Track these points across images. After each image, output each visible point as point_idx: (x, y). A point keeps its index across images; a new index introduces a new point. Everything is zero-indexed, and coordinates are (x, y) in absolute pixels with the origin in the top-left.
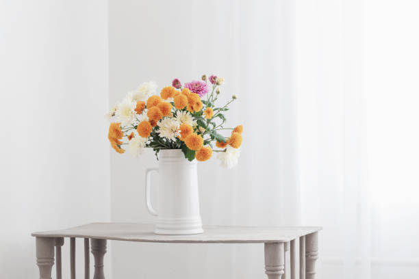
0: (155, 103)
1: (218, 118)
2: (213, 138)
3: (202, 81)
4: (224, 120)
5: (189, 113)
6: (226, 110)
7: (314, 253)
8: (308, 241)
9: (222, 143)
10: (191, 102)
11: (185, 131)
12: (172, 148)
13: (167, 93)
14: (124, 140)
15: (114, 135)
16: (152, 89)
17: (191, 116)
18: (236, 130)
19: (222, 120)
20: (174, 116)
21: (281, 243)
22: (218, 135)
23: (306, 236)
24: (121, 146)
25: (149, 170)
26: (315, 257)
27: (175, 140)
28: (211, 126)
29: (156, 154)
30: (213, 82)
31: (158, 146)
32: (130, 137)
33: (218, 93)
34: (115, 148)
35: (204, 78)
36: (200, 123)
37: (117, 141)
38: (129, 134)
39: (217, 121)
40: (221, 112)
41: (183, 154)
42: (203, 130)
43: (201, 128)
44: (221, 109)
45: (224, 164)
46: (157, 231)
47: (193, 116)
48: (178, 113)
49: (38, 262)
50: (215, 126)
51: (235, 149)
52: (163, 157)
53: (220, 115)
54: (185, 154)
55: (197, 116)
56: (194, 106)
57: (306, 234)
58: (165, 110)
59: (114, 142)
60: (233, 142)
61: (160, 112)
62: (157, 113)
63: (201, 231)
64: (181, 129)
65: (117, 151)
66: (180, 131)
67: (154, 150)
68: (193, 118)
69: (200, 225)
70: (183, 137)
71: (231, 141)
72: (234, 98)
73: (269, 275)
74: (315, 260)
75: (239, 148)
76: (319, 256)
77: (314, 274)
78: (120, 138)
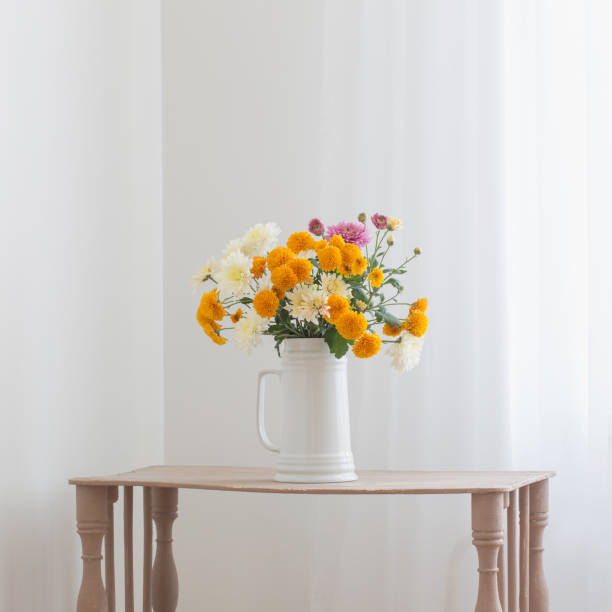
0: (283, 260)
1: (390, 285)
2: (379, 319)
3: (359, 224)
4: (401, 289)
5: (340, 277)
6: (403, 272)
7: (542, 516)
8: (533, 495)
9: (393, 328)
10: (346, 258)
11: (336, 308)
12: (307, 336)
13: (299, 243)
14: (225, 322)
15: (209, 314)
16: (272, 237)
17: (343, 282)
18: (417, 306)
19: (395, 290)
20: (316, 282)
21: (501, 492)
22: (388, 315)
23: (531, 485)
24: (221, 333)
25: (263, 374)
26: (543, 523)
27: (316, 323)
28: (376, 301)
29: (277, 347)
30: (378, 226)
31: (283, 333)
32: (236, 318)
33: (391, 243)
34: (211, 335)
35: (362, 218)
36: (357, 294)
37: (212, 324)
38: (233, 311)
39: (388, 291)
40: (394, 276)
41: (326, 346)
42: (363, 305)
43: (359, 302)
44: (395, 271)
45: (397, 363)
46: (278, 477)
47: (347, 281)
48: (323, 276)
49: (80, 529)
50: (382, 299)
51: (416, 338)
52: (292, 352)
53: (392, 281)
54: (331, 346)
55: (355, 282)
56: (353, 266)
57: (531, 482)
58: (300, 270)
59: (208, 325)
60: (413, 326)
61: (293, 276)
62: (288, 277)
63: (352, 477)
64: (330, 303)
65: (216, 341)
66: (329, 307)
67: (276, 339)
68: (349, 285)
69: (352, 466)
70: (333, 317)
71: (410, 324)
72: (417, 252)
73: (477, 546)
74: (544, 526)
75: (423, 337)
76: (550, 520)
77: (541, 551)
78: (220, 319)
